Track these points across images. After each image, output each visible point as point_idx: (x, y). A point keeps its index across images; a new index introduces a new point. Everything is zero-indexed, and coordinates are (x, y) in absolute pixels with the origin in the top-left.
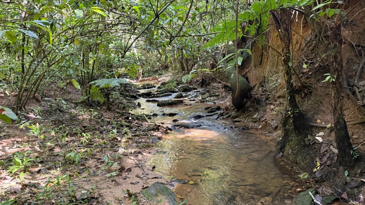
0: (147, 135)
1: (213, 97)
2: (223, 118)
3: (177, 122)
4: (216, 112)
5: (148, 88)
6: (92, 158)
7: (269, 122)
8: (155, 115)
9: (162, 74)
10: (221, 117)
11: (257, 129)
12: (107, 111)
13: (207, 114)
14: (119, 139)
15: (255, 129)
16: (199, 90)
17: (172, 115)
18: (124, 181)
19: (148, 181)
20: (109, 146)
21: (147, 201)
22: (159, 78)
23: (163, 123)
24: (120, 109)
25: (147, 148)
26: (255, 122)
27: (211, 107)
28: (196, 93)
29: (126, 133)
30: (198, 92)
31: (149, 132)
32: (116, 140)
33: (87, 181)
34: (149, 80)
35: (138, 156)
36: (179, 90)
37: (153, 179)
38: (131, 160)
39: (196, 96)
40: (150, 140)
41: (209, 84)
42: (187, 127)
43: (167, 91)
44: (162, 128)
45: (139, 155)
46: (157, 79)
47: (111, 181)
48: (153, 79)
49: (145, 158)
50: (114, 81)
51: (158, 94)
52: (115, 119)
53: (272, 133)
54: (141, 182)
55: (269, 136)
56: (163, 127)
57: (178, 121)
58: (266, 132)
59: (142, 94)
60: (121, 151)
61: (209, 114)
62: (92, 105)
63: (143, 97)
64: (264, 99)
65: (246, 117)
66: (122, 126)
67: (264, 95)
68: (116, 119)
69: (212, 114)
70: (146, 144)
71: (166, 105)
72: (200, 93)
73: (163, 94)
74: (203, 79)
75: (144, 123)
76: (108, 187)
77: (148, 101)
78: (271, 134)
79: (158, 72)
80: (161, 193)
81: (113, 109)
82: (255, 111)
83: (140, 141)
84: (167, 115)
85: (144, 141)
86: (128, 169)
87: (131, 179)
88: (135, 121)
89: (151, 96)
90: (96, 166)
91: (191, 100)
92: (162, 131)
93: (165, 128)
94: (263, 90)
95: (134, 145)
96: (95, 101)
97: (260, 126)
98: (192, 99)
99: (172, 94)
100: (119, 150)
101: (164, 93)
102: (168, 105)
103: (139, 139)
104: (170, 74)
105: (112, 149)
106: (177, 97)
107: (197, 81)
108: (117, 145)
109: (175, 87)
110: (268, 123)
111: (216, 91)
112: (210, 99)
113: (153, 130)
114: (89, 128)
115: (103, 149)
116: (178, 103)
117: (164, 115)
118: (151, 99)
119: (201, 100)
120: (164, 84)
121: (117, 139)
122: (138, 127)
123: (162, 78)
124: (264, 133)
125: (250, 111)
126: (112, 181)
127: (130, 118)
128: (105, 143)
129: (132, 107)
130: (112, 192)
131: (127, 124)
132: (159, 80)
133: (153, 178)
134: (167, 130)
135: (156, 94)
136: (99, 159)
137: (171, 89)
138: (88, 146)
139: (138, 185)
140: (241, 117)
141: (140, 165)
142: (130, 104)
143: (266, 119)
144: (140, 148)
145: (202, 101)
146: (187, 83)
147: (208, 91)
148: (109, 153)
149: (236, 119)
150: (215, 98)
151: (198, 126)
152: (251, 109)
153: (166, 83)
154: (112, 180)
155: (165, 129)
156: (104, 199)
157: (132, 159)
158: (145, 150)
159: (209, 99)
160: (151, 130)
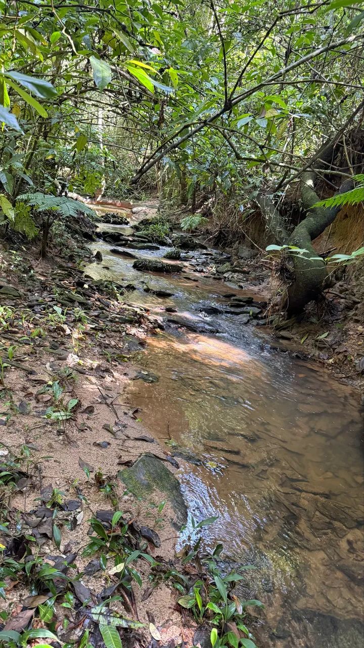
0: (120, 332)
1: (237, 274)
2: (258, 324)
3: (173, 314)
4: (244, 309)
5: (114, 223)
6: (17, 368)
7: (352, 358)
8: (131, 288)
9: (141, 200)
10: (255, 322)
11: (324, 364)
12: (39, 257)
13: (229, 309)
14: (68, 332)
15: (320, 362)
16: (210, 251)
17: (162, 295)
18: (79, 435)
19: (127, 444)
20: (47, 344)
21: (132, 498)
22: (135, 206)
23: (147, 311)
24: (64, 258)
25: (119, 361)
26: (321, 349)
27: (234, 295)
28: (204, 256)
29: (80, 320)
30: (210, 257)
31: (122, 325)
32: (62, 333)
33: (8, 424)
34: (115, 205)
35: (103, 377)
36: (173, 241)
37: (139, 443)
38: (92, 386)
39: (205, 264)
40: (124, 344)
41: (230, 245)
42: (192, 328)
43: (151, 239)
44: (147, 323)
45: (107, 376)
46: (130, 207)
47: (55, 432)
48: (123, 206)
49: (118, 384)
50: (67, 204)
51: (134, 241)
52: (55, 279)
53: (353, 379)
54: (114, 442)
55: (347, 385)
56: (148, 320)
57: (176, 311)
58: (340, 375)
59: (104, 233)
60: (72, 359)
61: (232, 310)
62: (11, 239)
63: (104, 240)
64: (342, 306)
65: (304, 335)
66: (72, 301)
67: (342, 298)
68: (57, 280)
69: (238, 310)
70: (118, 352)
71: (151, 270)
72: (213, 259)
73: (143, 244)
74: (221, 233)
75: (112, 303)
76: (50, 446)
77: (114, 252)
78: (351, 382)
79: (133, 193)
80: (158, 483)
81: (49, 254)
82: (322, 327)
83: (107, 342)
84: (154, 293)
85: (113, 343)
86: (88, 407)
87: (94, 431)
88: (94, 294)
89: (119, 243)
90: (24, 389)
91: (196, 271)
92: (146, 328)
93: (151, 323)
94: (343, 288)
95: (97, 350)
96: (18, 232)
97: (331, 361)
98: (198, 268)
99: (160, 247)
100: (67, 356)
101: (145, 242)
102: (154, 271)
103: (104, 337)
104: (157, 203)
105: (54, 351)
106: (170, 257)
107: (208, 232)
108: (63, 343)
109: (167, 235)
110: (349, 359)
111: (243, 263)
112: (232, 277)
113: (131, 322)
114: (6, 292)
115: (39, 349)
116: (173, 272)
117: (147, 290)
118: (121, 249)
119: (215, 274)
120: (146, 223)
121: (64, 331)
122: (102, 309)
123: (140, 208)
124: (336, 375)
125: (312, 323)
126: (59, 433)
127: (86, 286)
128: (40, 336)
129: (86, 259)
130: (60, 463)
131: (82, 299)
132: (134, 210)
133: (136, 439)
134: (154, 328)
135: (130, 241)
136: (31, 373)
137: (159, 237)
138: (6, 336)
139: (110, 449)
140: (294, 331)
141: (109, 401)
142: (83, 251)
143: (345, 351)
144: (108, 361)
145: (218, 277)
146: (188, 231)
147: (229, 258)
148: (48, 362)
149: (283, 333)
150: (241, 277)
151: (212, 332)
152: (315, 320)
153: (150, 223)
154: (58, 431)
155: (151, 326)
156: (44, 477)
157: (93, 384)
158: (116, 366)
159: (230, 277)
160: (125, 322)
